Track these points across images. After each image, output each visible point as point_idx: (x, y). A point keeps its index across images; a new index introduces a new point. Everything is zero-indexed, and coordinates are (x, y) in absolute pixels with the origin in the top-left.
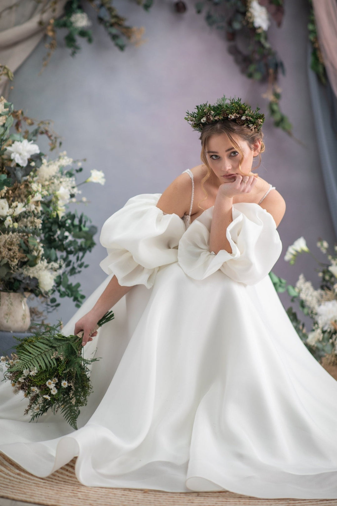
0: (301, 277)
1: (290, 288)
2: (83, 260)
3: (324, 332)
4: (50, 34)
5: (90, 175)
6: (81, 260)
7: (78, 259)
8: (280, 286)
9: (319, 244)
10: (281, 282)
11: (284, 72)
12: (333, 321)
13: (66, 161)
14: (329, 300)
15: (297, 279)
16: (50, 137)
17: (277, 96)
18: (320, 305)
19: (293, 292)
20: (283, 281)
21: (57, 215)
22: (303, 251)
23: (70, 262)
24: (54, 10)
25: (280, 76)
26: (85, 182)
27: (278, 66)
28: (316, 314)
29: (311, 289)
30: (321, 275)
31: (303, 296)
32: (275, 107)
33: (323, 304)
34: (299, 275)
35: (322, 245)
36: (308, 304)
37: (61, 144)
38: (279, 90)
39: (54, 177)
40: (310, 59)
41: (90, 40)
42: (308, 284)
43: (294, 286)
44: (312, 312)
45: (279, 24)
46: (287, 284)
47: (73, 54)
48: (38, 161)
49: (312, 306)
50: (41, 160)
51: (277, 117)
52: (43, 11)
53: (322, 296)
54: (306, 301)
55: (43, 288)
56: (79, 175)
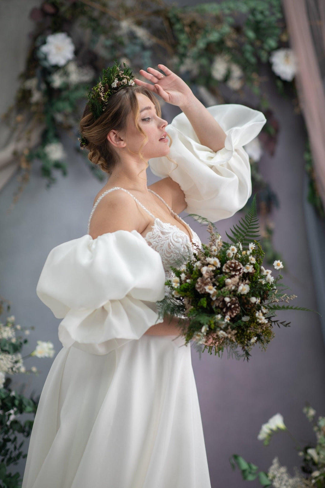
0: (275, 461)
1: (262, 475)
2: (21, 450)
4: (24, 165)
5: (35, 347)
6: (18, 450)
7: (15, 448)
8: (250, 473)
9: (305, 410)
10: (250, 467)
11: (277, 205)
15: (271, 464)
17: (270, 231)
19: (266, 481)
20: (254, 467)
22: (279, 429)
23: (8, 450)
24: (29, 140)
25: (274, 209)
26: (30, 356)
27: (271, 199)
29: (286, 476)
30: (301, 454)
31: (276, 484)
32: (268, 245)
34: (273, 458)
35: (308, 412)
37: (9, 308)
38: (272, 225)
40: (307, 191)
41: (65, 173)
42: (283, 470)
43: (267, 473)
45: (272, 153)
46: (259, 471)
51: (269, 255)
52: (18, 140)
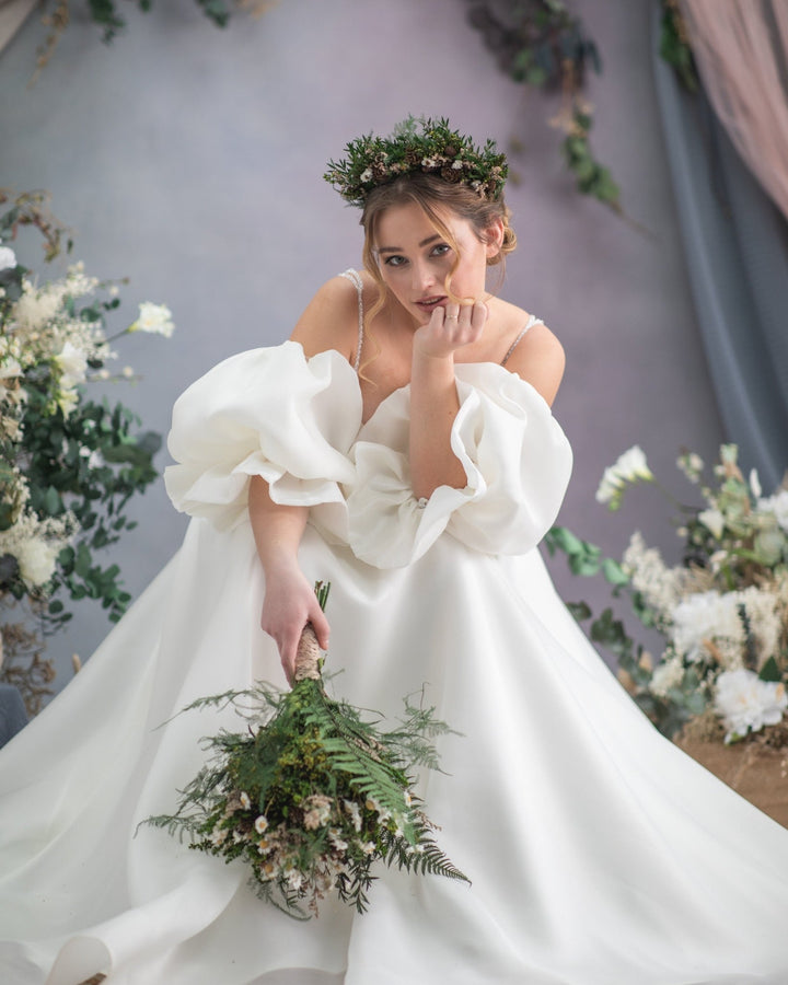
0: (636, 539)
1: (611, 565)
2: (122, 514)
3: (686, 664)
5: (136, 315)
6: (118, 513)
7: (110, 510)
8: (586, 561)
9: (681, 463)
10: (587, 551)
11: (598, 67)
12: (709, 639)
13: (80, 285)
14: (699, 591)
15: (627, 544)
16: (45, 230)
17: (583, 121)
18: (679, 602)
19: (617, 575)
20: (594, 550)
21: (59, 409)
22: (639, 479)
23: (94, 516)
25: (591, 76)
26: (126, 332)
27: (585, 52)
28: (671, 624)
29: (659, 567)
30: (683, 532)
31: (640, 583)
32: (579, 148)
33: (685, 598)
34: (632, 533)
35: (688, 464)
36: (651, 600)
37: (70, 245)
38: (587, 109)
39: (54, 321)
40: (659, 34)
41: (145, 6)
42: (653, 555)
43: (619, 562)
44: (661, 619)
46: (603, 556)
47: (109, 36)
48: (14, 285)
49: (661, 605)
50: (19, 283)
51: (585, 171)
53: (683, 581)
54: (648, 593)
55: (30, 580)
56: (110, 316)
